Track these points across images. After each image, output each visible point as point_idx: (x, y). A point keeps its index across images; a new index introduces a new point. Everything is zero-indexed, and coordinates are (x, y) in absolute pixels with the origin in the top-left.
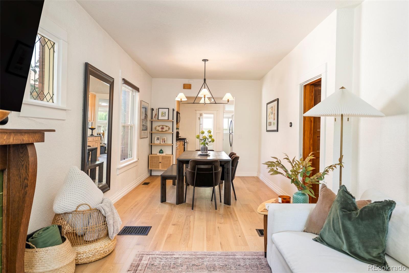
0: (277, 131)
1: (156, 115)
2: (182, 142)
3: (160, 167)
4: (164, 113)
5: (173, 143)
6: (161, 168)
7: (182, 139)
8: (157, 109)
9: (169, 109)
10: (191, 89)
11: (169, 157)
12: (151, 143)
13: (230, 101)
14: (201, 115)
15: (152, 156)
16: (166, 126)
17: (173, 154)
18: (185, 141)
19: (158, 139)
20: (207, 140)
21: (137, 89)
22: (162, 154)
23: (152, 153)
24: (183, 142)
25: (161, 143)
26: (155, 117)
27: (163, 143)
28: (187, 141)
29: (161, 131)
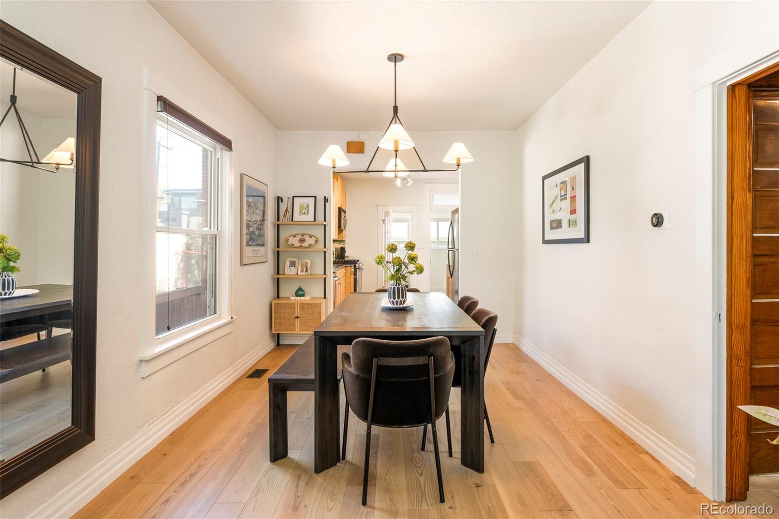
0: (587, 239)
1: (287, 210)
2: (350, 267)
3: (296, 327)
4: (305, 206)
5: (327, 273)
6: (300, 330)
7: (351, 261)
8: (288, 198)
9: (317, 199)
10: (364, 153)
11: (316, 306)
12: (278, 273)
13: (463, 164)
14: (387, 214)
15: (278, 303)
16: (311, 236)
17: (327, 296)
18: (357, 265)
19: (293, 264)
20: (403, 267)
21: (226, 143)
22: (302, 298)
23: (281, 296)
24: (353, 268)
25: (300, 273)
26: (284, 216)
27: (304, 273)
28: (360, 265)
29: (298, 248)
